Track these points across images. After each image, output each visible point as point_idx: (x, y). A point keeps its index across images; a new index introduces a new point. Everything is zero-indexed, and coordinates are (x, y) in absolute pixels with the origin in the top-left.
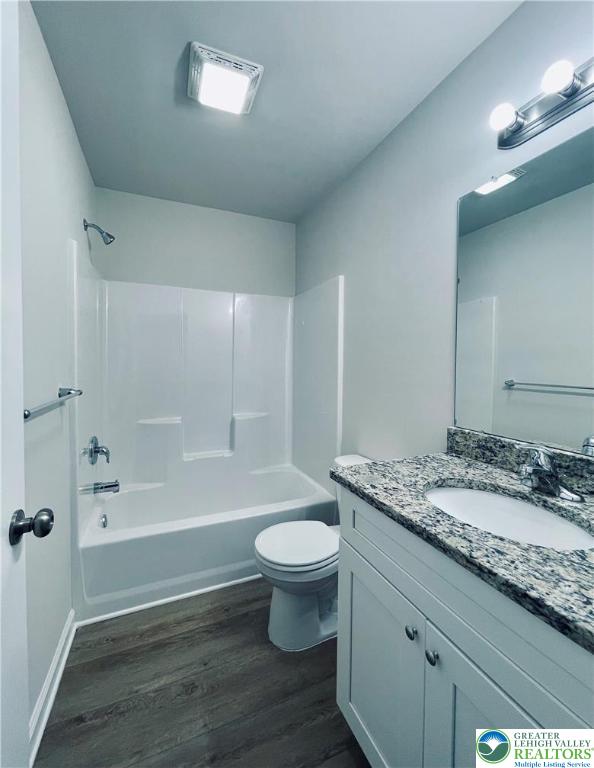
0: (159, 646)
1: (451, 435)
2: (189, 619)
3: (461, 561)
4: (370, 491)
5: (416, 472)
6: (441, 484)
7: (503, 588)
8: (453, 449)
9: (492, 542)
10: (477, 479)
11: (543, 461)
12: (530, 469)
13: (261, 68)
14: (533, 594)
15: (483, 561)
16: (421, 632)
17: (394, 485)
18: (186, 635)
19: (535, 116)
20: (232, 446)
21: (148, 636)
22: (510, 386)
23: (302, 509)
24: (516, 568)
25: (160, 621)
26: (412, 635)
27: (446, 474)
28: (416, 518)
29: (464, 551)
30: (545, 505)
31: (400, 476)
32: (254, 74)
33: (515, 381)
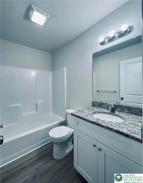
0: (22, 169)
1: (93, 102)
2: (30, 159)
3: (106, 128)
4: (82, 117)
5: (89, 111)
6: (94, 113)
7: (115, 131)
8: (93, 105)
9: (110, 123)
10: (101, 111)
11: (113, 106)
12: (111, 108)
13: (49, 16)
14: (121, 131)
15: (110, 127)
16: (96, 145)
17: (86, 115)
18: (30, 164)
19: (107, 40)
20: (37, 110)
21: (18, 167)
22: (98, 91)
23: (58, 124)
24: (116, 127)
25: (21, 162)
26: (94, 146)
27: (95, 111)
28: (94, 121)
29: (106, 126)
30: (114, 115)
31: (86, 112)
32: (48, 17)
33: (99, 90)
